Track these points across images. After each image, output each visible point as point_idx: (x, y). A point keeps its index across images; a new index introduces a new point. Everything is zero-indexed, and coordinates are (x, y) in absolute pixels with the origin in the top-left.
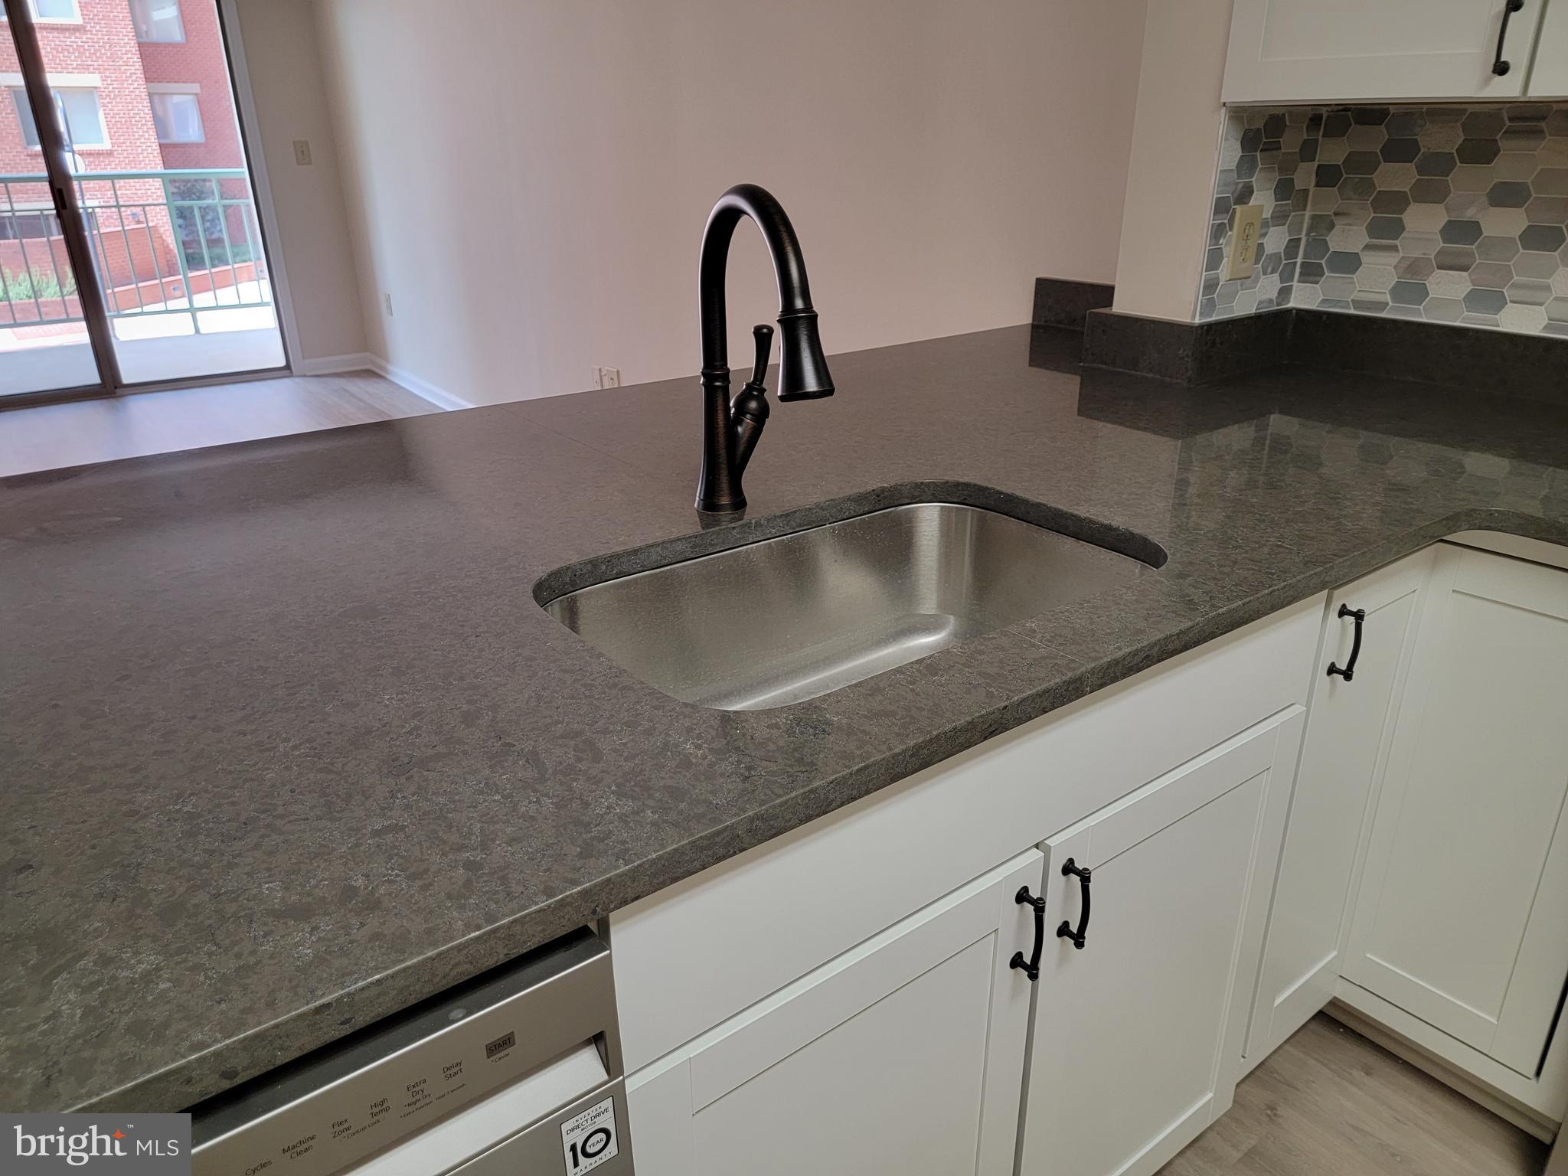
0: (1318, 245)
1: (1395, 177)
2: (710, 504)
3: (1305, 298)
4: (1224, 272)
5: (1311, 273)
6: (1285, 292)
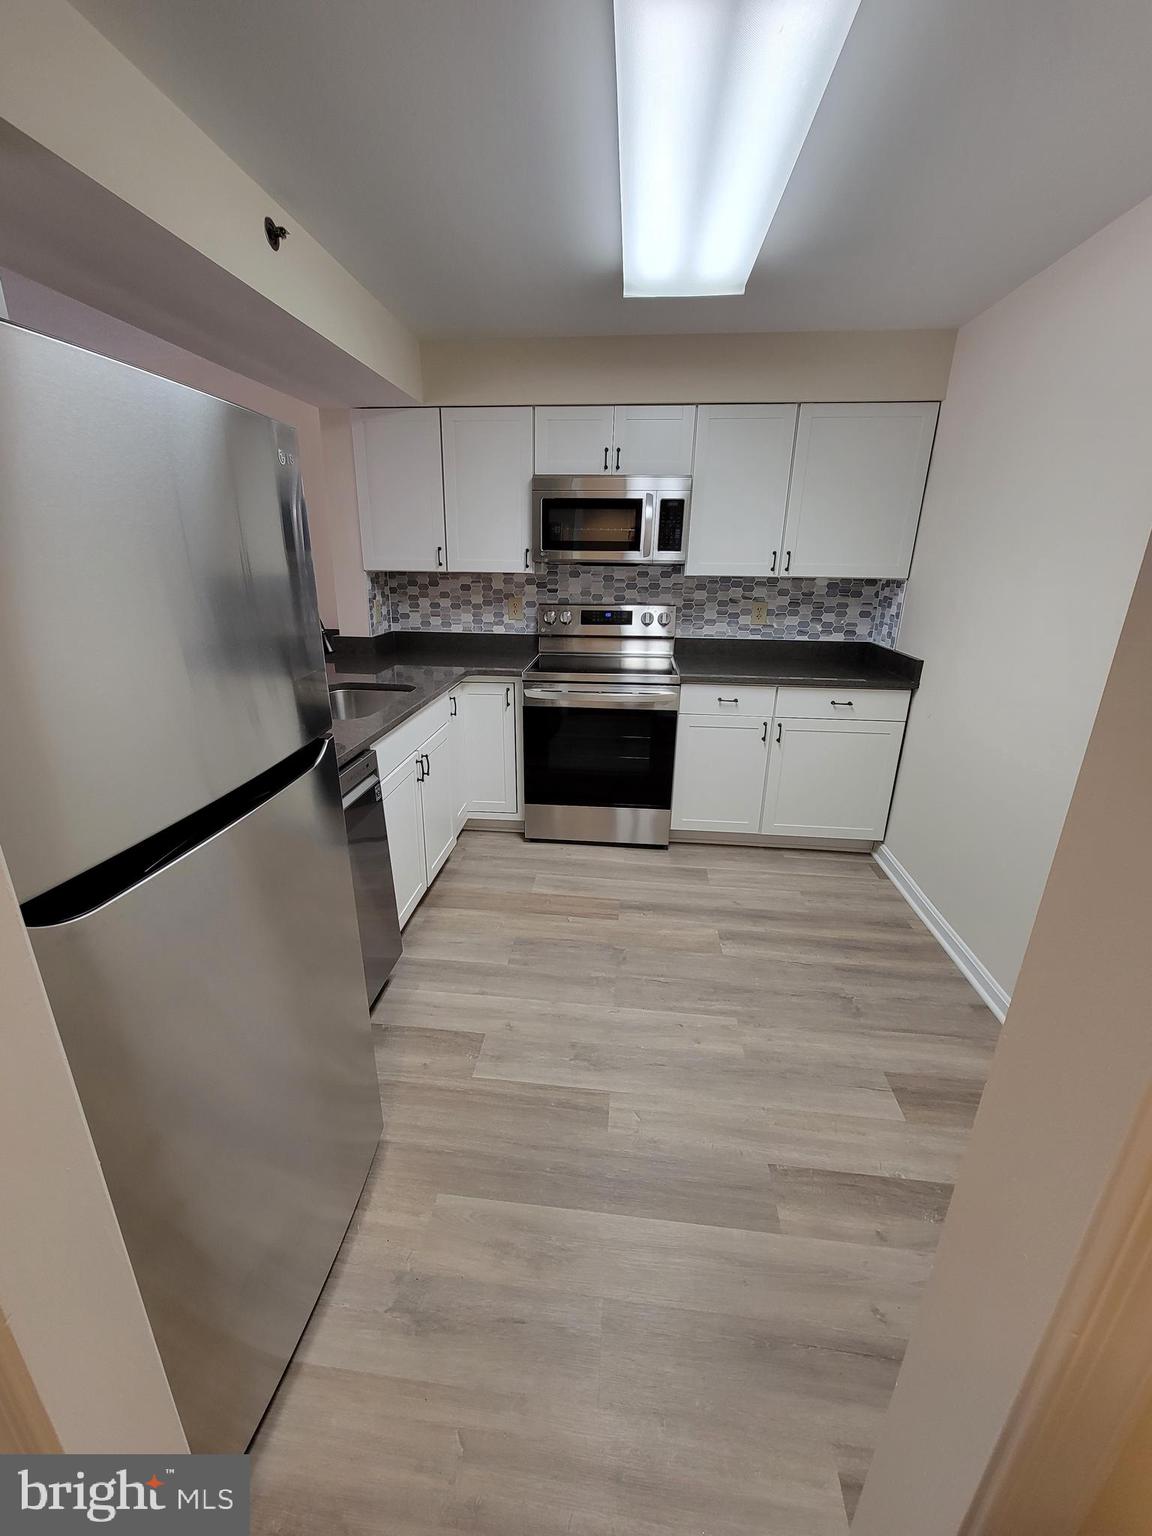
0: (396, 612)
1: (413, 591)
3: (396, 628)
4: (375, 621)
5: (396, 620)
6: (391, 626)
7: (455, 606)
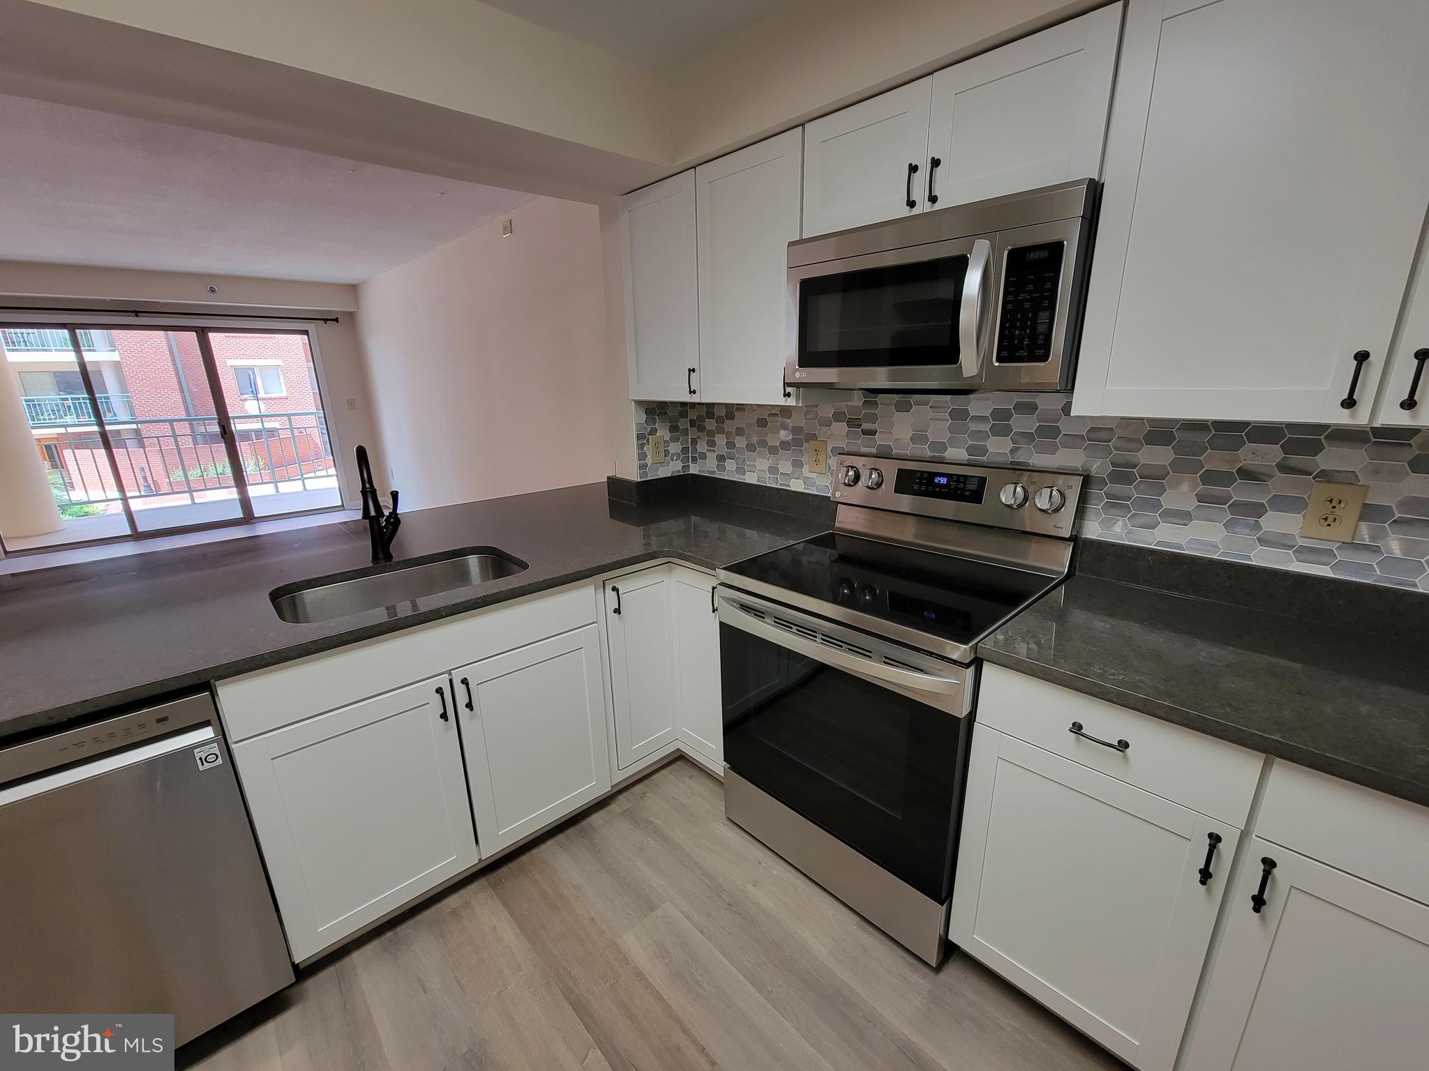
0: (695, 450)
1: (710, 424)
2: (375, 558)
3: (694, 469)
4: (649, 461)
5: (694, 460)
6: (686, 467)
7: (751, 447)
